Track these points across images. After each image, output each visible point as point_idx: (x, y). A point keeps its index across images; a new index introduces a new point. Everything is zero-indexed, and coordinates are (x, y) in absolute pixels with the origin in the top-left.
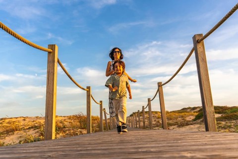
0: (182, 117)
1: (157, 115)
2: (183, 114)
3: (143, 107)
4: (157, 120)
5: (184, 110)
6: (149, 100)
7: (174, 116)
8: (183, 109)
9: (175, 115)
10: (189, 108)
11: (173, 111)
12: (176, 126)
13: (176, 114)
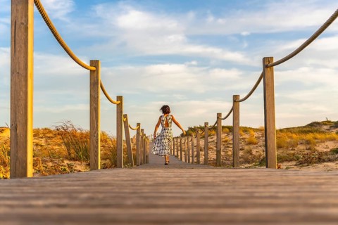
0: (308, 142)
1: (246, 136)
2: (309, 136)
3: (219, 115)
4: (246, 148)
5: (314, 127)
6: (236, 100)
7: (288, 140)
8: (312, 125)
9: (291, 137)
10: (327, 123)
11: (287, 129)
12: (294, 163)
13: (294, 136)
